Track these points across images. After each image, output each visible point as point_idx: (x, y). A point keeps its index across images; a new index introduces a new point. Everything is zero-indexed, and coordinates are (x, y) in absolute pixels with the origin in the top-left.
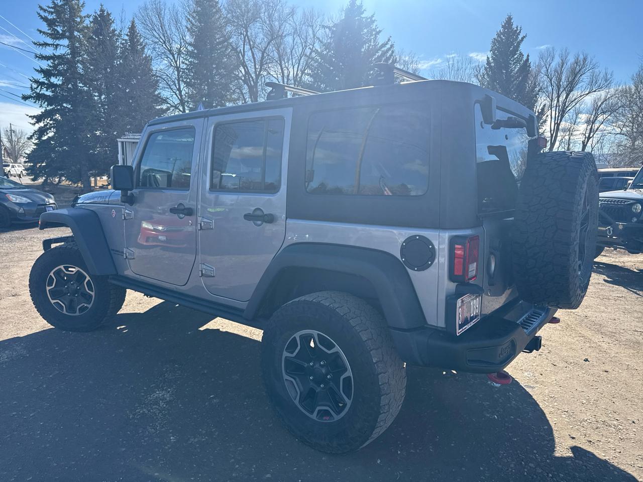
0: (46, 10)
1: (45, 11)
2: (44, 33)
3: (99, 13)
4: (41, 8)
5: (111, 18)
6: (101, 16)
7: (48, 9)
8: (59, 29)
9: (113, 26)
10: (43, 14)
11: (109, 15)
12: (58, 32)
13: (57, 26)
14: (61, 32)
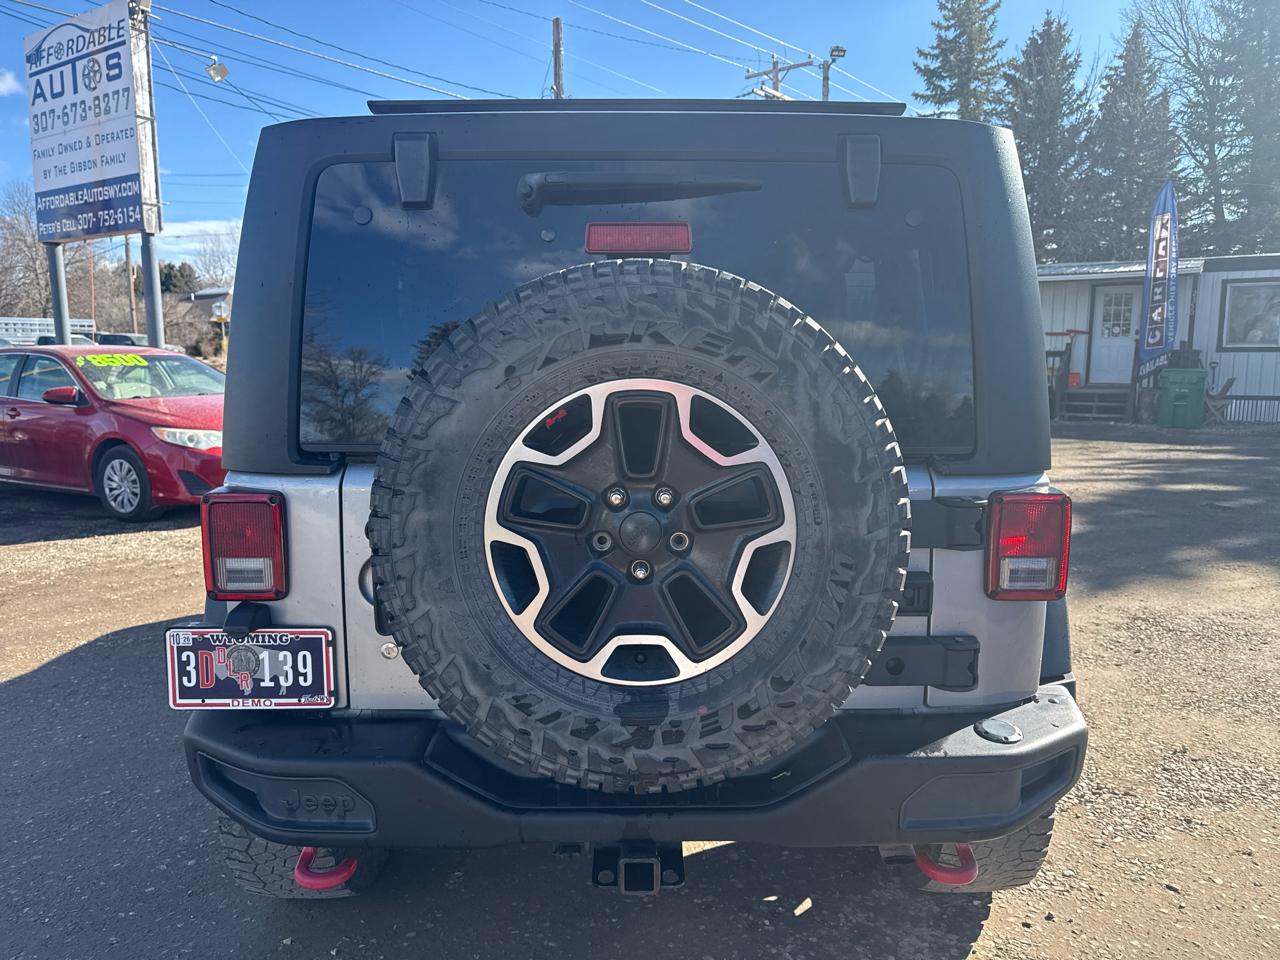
0: (929, 54)
1: (925, 55)
2: (922, 97)
3: (1040, 30)
4: (921, 53)
5: (1064, 33)
6: (1046, 35)
7: (931, 51)
8: (946, 84)
9: (1069, 48)
10: (922, 62)
11: (1061, 28)
12: (943, 89)
13: (943, 78)
14: (948, 89)
